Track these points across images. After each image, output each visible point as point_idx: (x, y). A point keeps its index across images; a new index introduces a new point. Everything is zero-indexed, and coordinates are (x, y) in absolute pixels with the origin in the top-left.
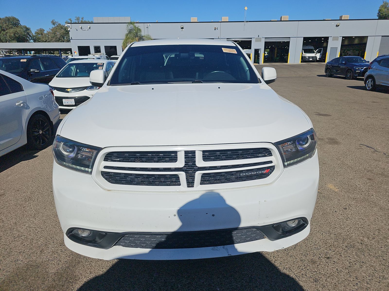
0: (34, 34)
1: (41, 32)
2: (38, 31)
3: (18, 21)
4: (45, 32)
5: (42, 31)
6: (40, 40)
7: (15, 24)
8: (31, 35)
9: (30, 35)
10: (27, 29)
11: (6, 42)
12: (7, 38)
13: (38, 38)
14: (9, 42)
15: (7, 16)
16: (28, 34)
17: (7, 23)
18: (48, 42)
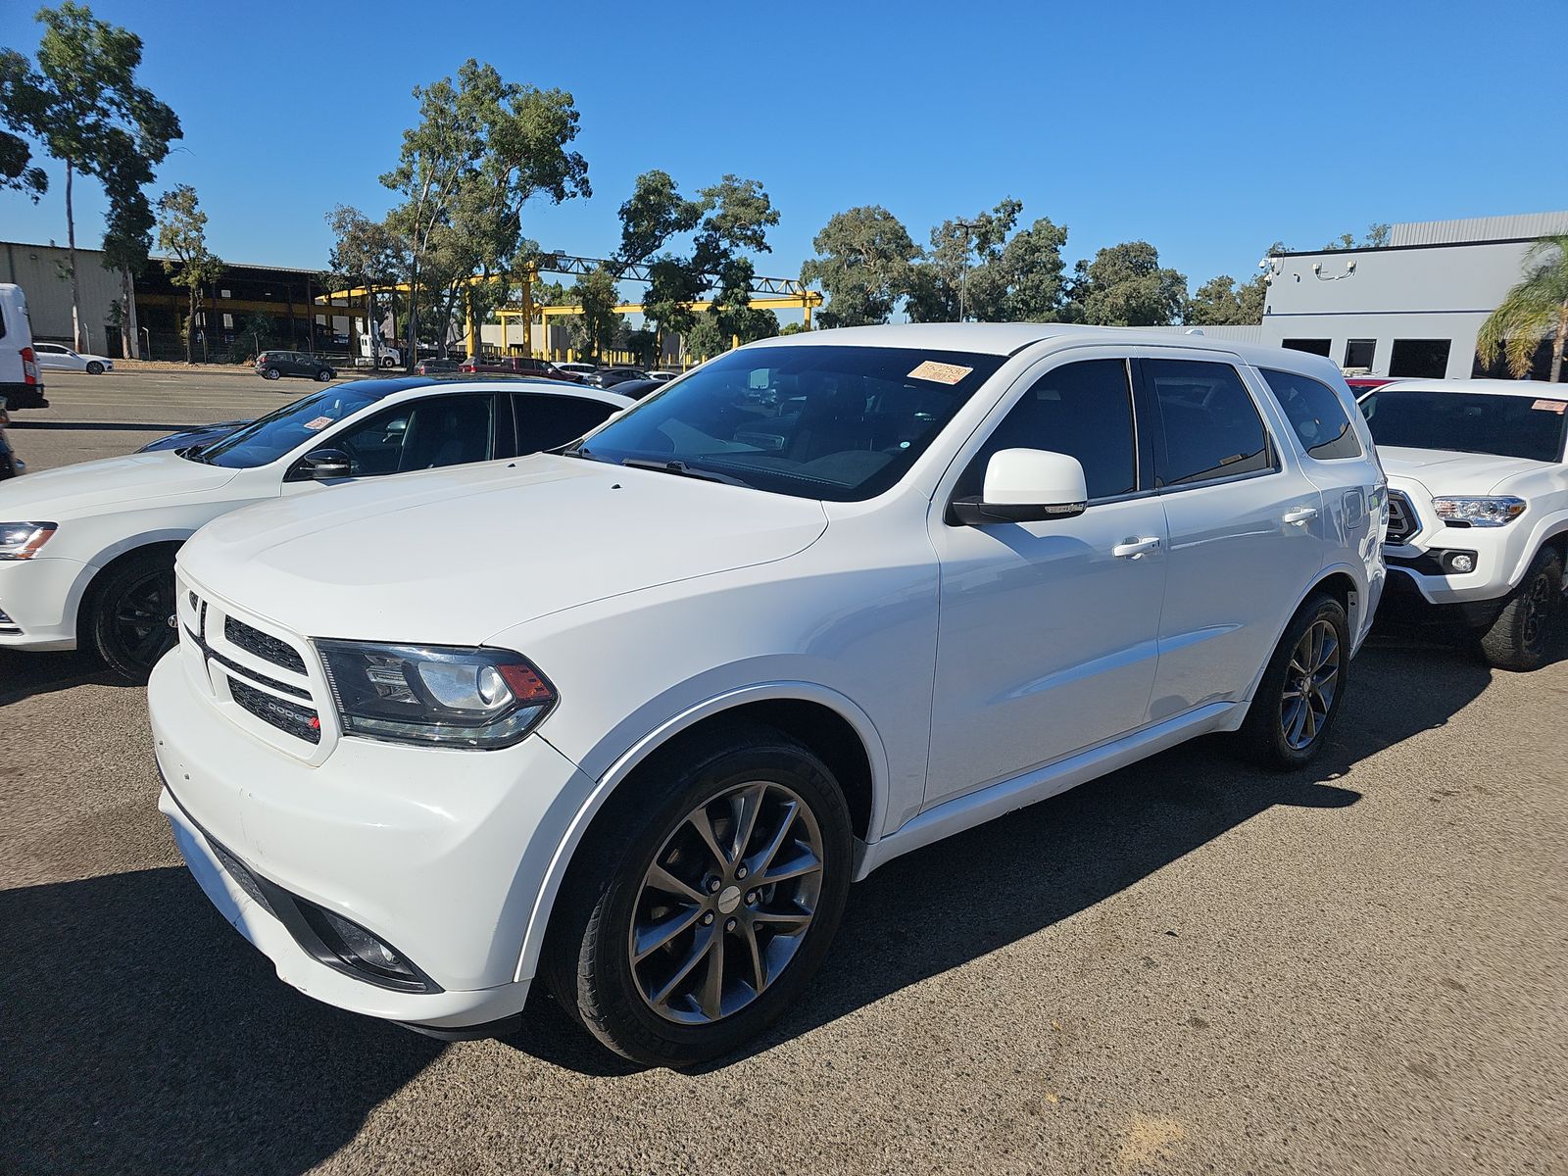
0: (1192, 297)
1: (1219, 290)
2: (1210, 286)
3: (1155, 254)
4: (1235, 289)
5: (1225, 283)
6: (1203, 318)
7: (1142, 266)
8: (1181, 301)
9: (1176, 302)
10: (1177, 280)
11: (1098, 324)
12: (1101, 313)
13: (1202, 309)
14: (1105, 324)
15: (1126, 243)
16: (1173, 297)
17: (1119, 263)
18: (1233, 324)
